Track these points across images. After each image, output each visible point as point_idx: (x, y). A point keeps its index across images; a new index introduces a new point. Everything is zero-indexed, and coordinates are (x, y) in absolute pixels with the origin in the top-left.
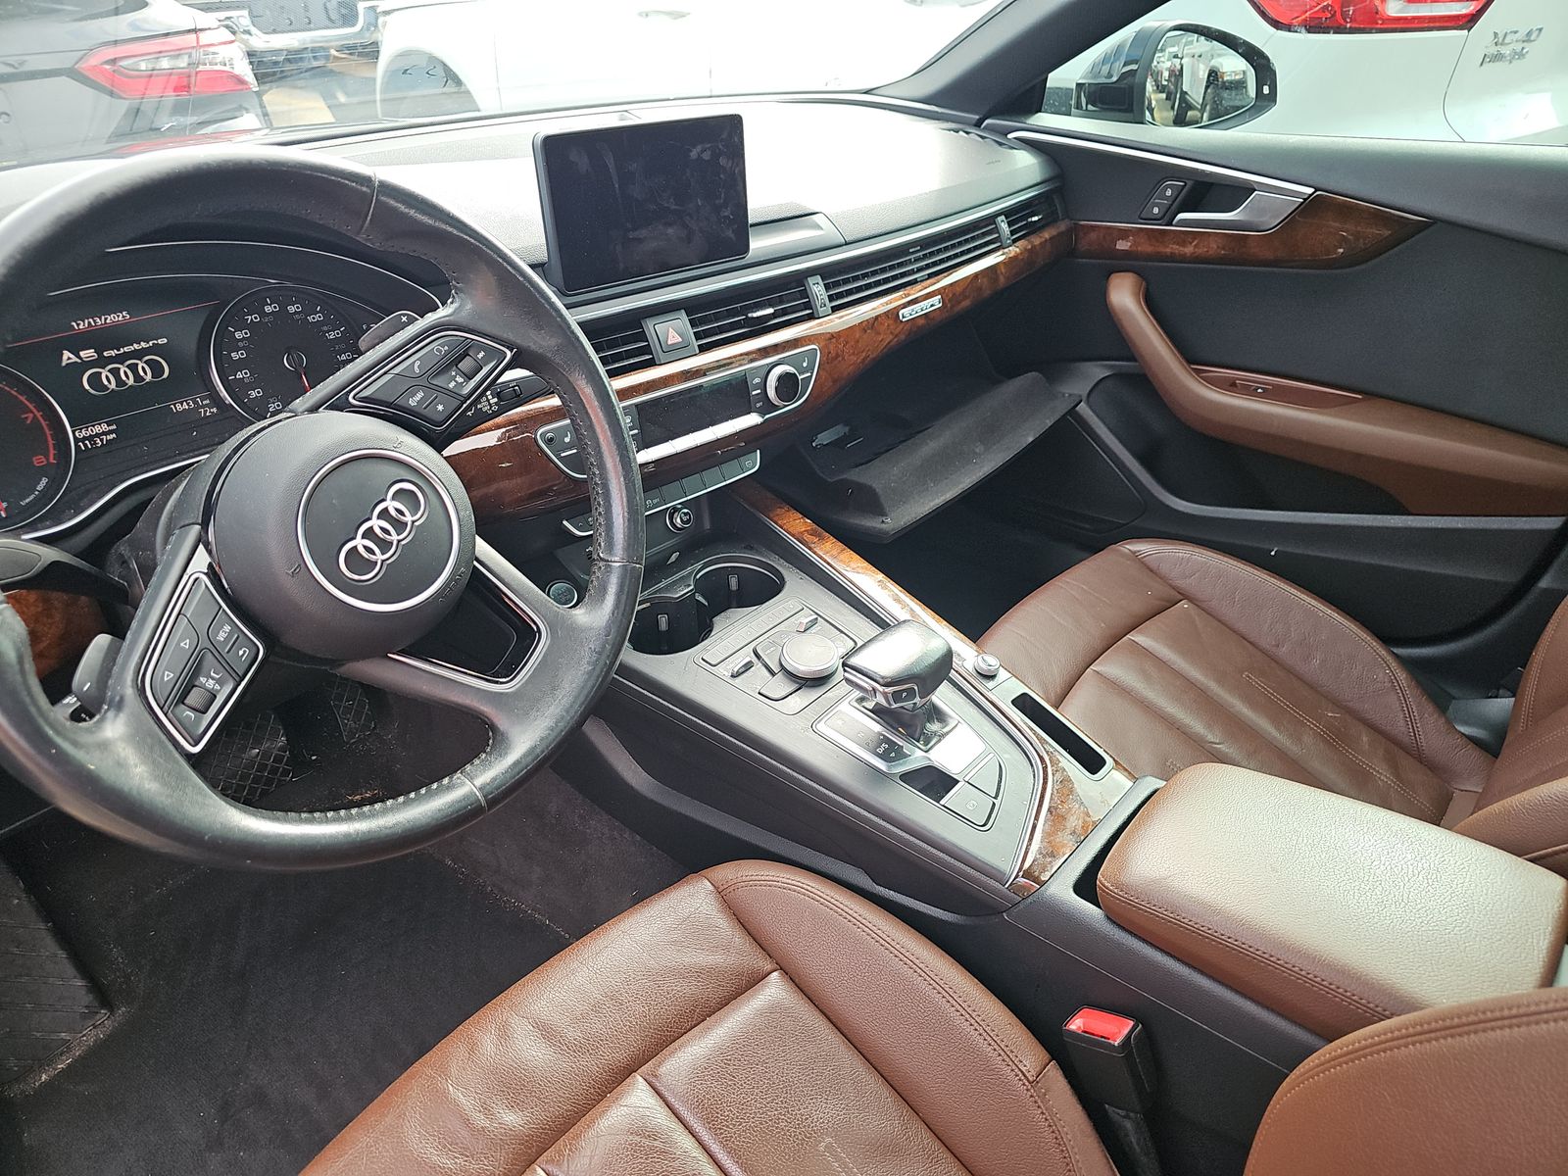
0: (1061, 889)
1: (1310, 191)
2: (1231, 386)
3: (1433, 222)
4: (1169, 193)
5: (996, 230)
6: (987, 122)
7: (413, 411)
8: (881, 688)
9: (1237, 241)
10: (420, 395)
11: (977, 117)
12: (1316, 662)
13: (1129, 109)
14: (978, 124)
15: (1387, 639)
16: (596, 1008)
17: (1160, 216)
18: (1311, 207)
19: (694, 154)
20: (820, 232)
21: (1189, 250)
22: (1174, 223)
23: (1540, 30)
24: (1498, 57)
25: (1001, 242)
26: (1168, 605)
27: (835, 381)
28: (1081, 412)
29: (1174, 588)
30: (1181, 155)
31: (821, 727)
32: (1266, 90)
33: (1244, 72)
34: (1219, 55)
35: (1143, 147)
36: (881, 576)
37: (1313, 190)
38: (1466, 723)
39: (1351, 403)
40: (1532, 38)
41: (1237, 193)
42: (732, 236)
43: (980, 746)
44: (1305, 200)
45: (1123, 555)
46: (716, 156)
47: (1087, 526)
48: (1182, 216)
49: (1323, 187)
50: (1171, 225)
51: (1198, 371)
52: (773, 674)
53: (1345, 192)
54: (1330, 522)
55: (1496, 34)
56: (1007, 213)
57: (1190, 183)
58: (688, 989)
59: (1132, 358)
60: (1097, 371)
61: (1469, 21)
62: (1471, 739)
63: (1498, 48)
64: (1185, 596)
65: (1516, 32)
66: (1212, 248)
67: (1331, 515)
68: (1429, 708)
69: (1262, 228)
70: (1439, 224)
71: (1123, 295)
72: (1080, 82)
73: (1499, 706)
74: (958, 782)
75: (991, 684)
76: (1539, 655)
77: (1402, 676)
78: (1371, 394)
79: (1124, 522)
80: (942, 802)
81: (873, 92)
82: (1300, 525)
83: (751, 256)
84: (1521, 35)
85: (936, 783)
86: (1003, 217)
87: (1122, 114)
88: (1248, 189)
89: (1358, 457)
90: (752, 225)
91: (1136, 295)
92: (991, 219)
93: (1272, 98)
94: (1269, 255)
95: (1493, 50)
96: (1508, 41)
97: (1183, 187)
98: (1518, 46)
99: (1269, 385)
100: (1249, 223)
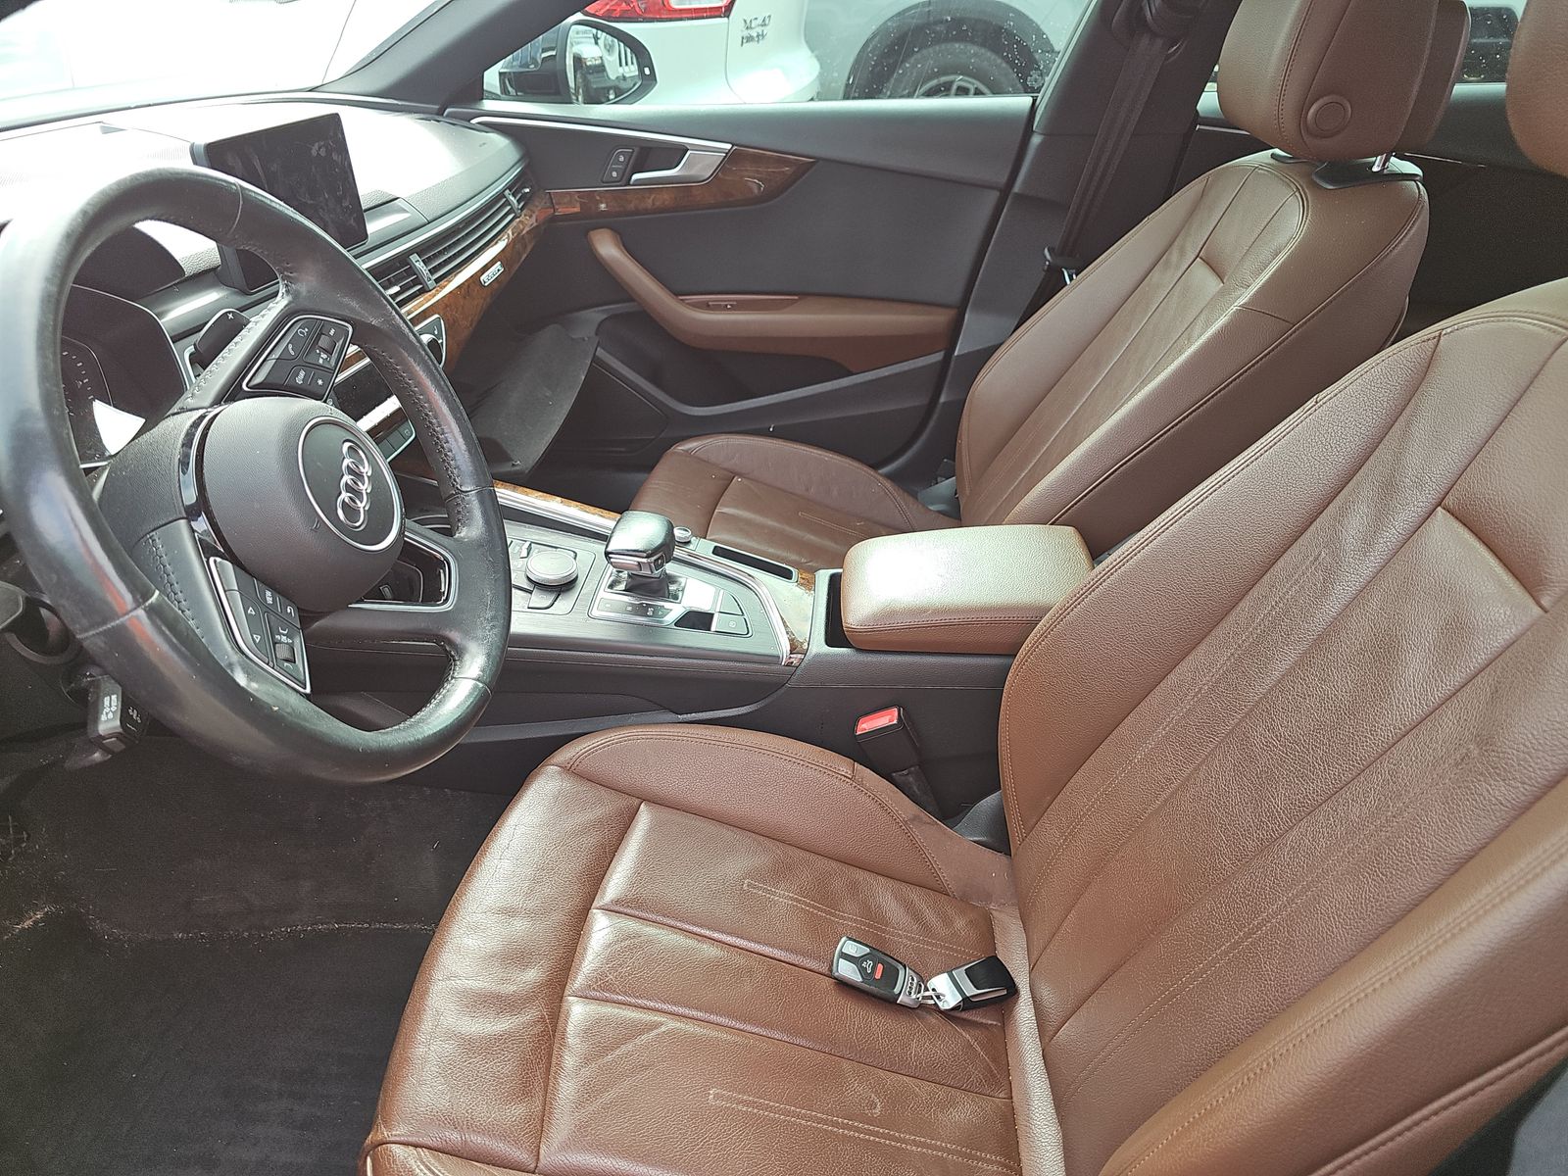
0: (818, 646)
1: (729, 146)
2: (707, 306)
3: (818, 159)
4: (622, 159)
5: (508, 203)
6: (448, 110)
7: (301, 389)
8: (645, 560)
9: (683, 186)
10: (302, 374)
11: (437, 107)
12: (835, 493)
13: (557, 93)
14: (440, 113)
15: (875, 467)
16: (536, 881)
17: (619, 178)
18: (731, 158)
19: (314, 152)
20: (406, 215)
21: (647, 203)
22: (631, 183)
23: (770, 16)
24: (750, 39)
25: (514, 212)
26: (726, 482)
27: (458, 345)
28: (600, 356)
29: (725, 469)
30: (626, 127)
31: (595, 613)
32: (647, 71)
33: (601, 58)
34: (578, 43)
35: (592, 122)
36: (559, 499)
37: (731, 145)
38: (932, 504)
39: (792, 304)
40: (767, 22)
41: (675, 154)
42: (354, 224)
43: (712, 590)
44: (727, 153)
45: (678, 454)
46: (329, 152)
47: (623, 449)
48: (636, 176)
49: (737, 140)
50: (629, 185)
51: (683, 300)
52: (531, 592)
53: (747, 144)
54: (805, 395)
55: (745, 21)
56: (510, 187)
57: (636, 149)
58: (591, 841)
59: (631, 299)
60: (595, 316)
61: (726, 11)
62: (939, 512)
63: (749, 31)
64: (734, 474)
65: (756, 19)
66: (666, 199)
67: (804, 389)
68: (910, 500)
69: (702, 179)
70: (821, 162)
71: (607, 248)
72: (502, 71)
73: (945, 486)
74: (713, 614)
75: (691, 547)
76: (963, 441)
77: (888, 484)
78: (804, 295)
79: (653, 437)
80: (713, 628)
81: (320, 89)
82: (784, 403)
83: (370, 242)
84: (760, 21)
85: (698, 620)
86: (508, 191)
87: (553, 97)
88: (683, 150)
89: (813, 340)
90: (366, 210)
91: (617, 245)
92: (501, 195)
93: (653, 76)
94: (711, 200)
95: (746, 33)
96: (753, 26)
97: (632, 153)
98: (759, 30)
99: (734, 301)
100: (690, 176)
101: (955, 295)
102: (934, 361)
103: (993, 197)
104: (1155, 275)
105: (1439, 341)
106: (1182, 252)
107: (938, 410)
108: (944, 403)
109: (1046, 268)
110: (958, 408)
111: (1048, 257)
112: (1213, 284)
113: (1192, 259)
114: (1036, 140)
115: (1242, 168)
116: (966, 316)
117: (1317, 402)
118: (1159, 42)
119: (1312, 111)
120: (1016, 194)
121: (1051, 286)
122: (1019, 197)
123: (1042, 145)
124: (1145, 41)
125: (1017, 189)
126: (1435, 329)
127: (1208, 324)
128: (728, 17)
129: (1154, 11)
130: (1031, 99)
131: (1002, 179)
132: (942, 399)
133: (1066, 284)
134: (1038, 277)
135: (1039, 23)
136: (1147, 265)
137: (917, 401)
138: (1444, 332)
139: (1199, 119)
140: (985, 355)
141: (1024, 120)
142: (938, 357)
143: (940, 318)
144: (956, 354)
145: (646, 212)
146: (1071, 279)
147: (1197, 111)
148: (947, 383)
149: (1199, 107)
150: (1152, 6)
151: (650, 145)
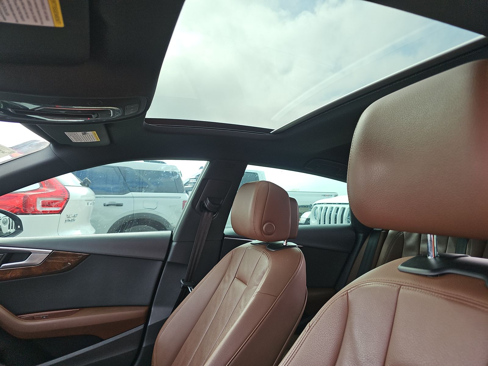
1: (51, 251)
2: (33, 319)
3: (90, 254)
9: (28, 268)
18: (51, 256)
21: (9, 275)
22: (1, 268)
23: (77, 214)
24: (69, 221)
32: (19, 227)
37: (52, 251)
40: (76, 216)
41: (25, 255)
44: (50, 254)
48: (4, 265)
49: (56, 249)
51: (20, 317)
55: (67, 215)
57: (6, 254)
61: (60, 212)
63: (69, 218)
65: (72, 215)
66: (18, 274)
69: (36, 264)
70: (92, 255)
78: (81, 308)
88: (30, 253)
93: (21, 229)
94: (41, 272)
95: (67, 219)
96: (70, 217)
97: (3, 255)
98: (73, 218)
99: (47, 314)
100: (32, 264)
101: (147, 301)
102: (139, 329)
103: (160, 264)
104: (221, 285)
105: (348, 295)
106: (229, 276)
107: (142, 350)
108: (145, 347)
109: (181, 287)
110: (151, 348)
111: (182, 283)
112: (243, 287)
113: (233, 279)
114: (174, 244)
115: (243, 248)
116: (152, 309)
117: (310, 327)
118: (210, 214)
119: (264, 227)
120: (168, 262)
121: (184, 293)
122: (169, 262)
123: (176, 246)
124: (206, 213)
125: (169, 260)
126: (344, 291)
127: (246, 301)
128: (60, 214)
129: (208, 204)
130: (171, 232)
131: (163, 257)
132: (144, 346)
133: (190, 292)
134: (179, 291)
135: (167, 219)
136: (217, 282)
137: (133, 348)
138: (348, 292)
139: (225, 236)
140: (161, 324)
141: (169, 238)
142: (141, 327)
143: (142, 311)
144: (149, 325)
145: (6, 279)
146: (191, 290)
147: (224, 234)
148: (145, 338)
149: (224, 232)
150: (207, 203)
151: (13, 252)
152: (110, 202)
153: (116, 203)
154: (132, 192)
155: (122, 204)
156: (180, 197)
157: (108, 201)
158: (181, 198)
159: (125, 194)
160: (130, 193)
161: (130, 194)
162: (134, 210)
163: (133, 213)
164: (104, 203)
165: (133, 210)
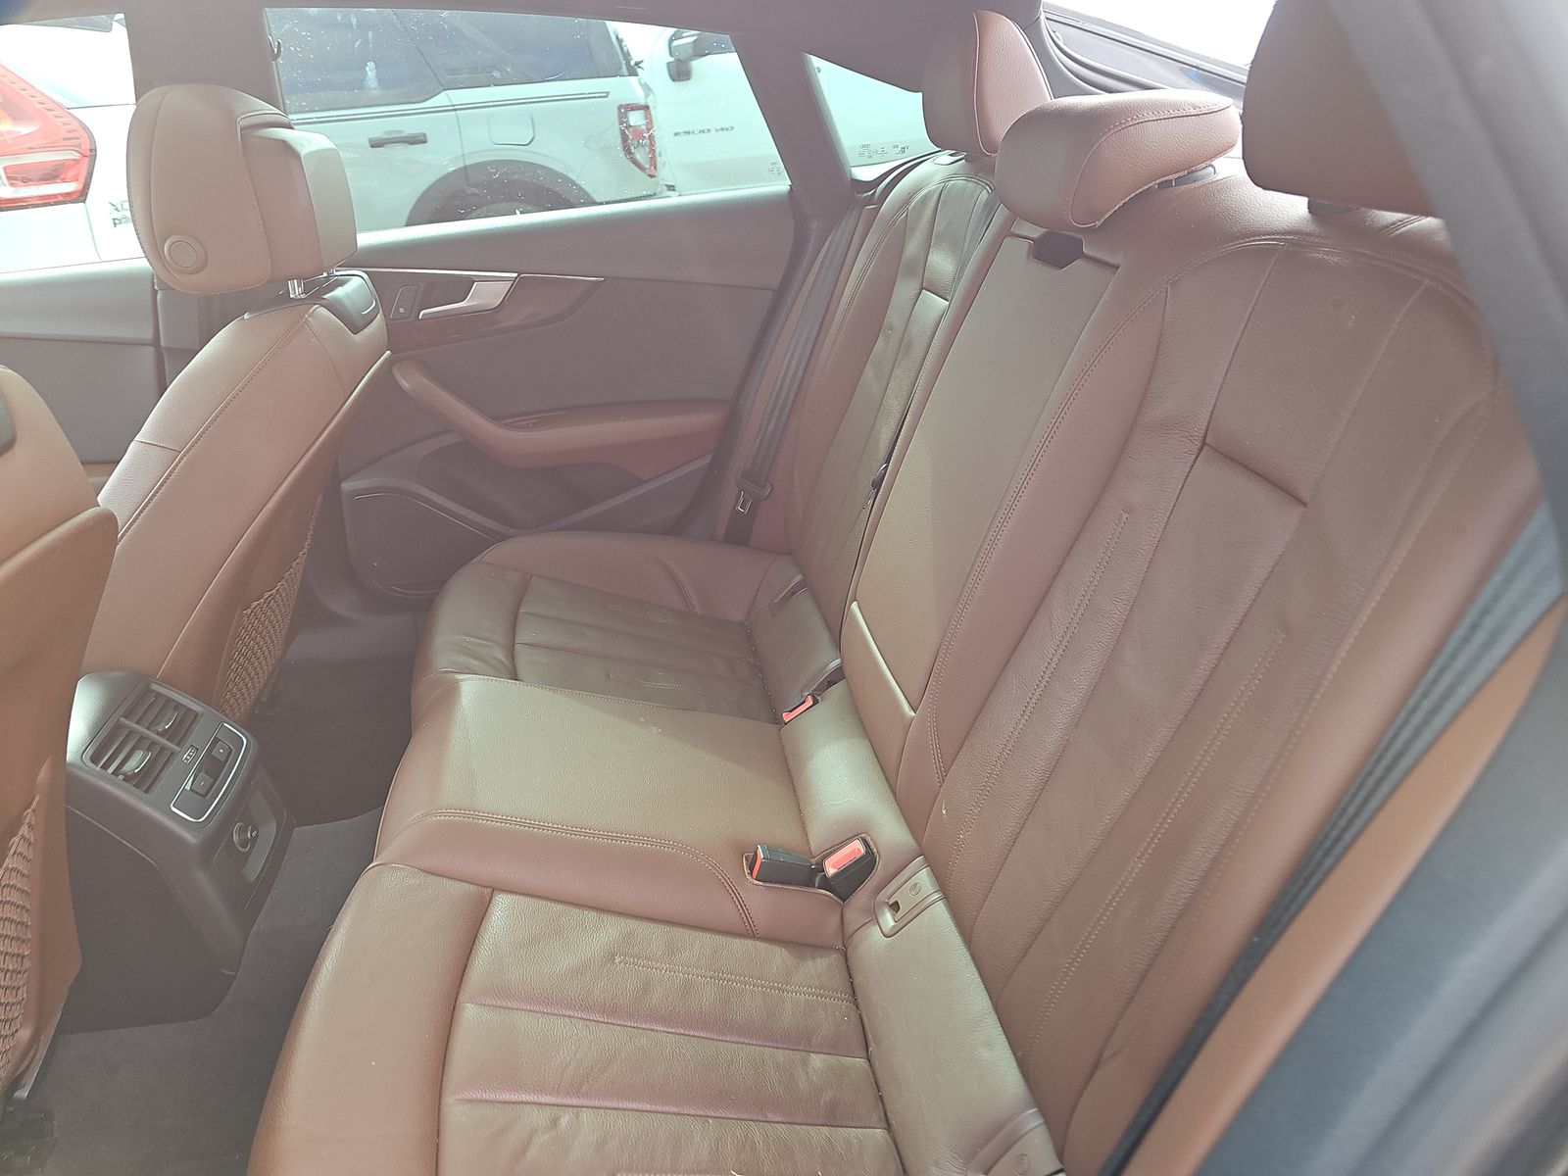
61: (81, 196)
128: (84, 201)
152: (385, 133)
153: (404, 135)
154: (448, 91)
155: (424, 135)
156: (608, 93)
157: (379, 128)
158: (610, 96)
159: (428, 99)
160: (444, 93)
161: (442, 99)
162: (463, 155)
163: (462, 165)
164: (370, 136)
165: (460, 153)
